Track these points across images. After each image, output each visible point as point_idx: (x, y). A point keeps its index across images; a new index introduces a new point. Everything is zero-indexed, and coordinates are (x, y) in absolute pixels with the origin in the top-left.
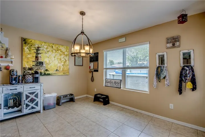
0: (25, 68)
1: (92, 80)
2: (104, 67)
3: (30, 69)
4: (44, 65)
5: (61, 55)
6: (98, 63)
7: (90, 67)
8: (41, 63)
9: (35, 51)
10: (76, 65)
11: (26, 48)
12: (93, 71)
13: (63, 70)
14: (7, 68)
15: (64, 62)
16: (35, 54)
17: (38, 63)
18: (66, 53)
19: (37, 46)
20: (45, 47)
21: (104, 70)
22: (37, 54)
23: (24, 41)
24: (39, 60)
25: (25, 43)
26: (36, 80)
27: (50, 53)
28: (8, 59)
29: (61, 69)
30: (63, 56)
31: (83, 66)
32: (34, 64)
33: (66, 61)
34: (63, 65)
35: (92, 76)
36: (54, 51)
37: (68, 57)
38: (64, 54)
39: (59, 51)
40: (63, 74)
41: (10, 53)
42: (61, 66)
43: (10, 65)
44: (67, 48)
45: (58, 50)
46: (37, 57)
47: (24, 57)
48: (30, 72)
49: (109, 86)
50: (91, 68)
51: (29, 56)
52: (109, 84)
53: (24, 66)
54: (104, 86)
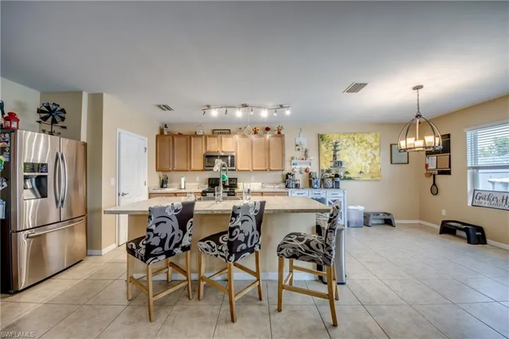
0: (322, 170)
1: (435, 190)
2: (469, 165)
3: (328, 171)
4: (343, 166)
5: (366, 149)
6: (450, 156)
7: (427, 166)
8: (340, 163)
9: (333, 148)
10: (393, 162)
11: (323, 146)
12: (437, 172)
13: (370, 172)
14: (306, 171)
15: (372, 160)
16: (333, 152)
17: (336, 163)
18: (375, 144)
19: (334, 141)
20: (345, 140)
21: (469, 171)
22: (335, 151)
23: (321, 138)
24: (338, 160)
25: (322, 140)
26: (337, 186)
27: (350, 148)
28: (308, 161)
29: (368, 171)
30: (369, 150)
31: (408, 163)
32: (332, 164)
33: (375, 156)
34: (370, 164)
35: (434, 184)
36: (356, 144)
37: (378, 150)
38: (372, 146)
39: (364, 143)
40: (370, 178)
41: (309, 154)
42: (367, 165)
43: (309, 167)
44: (376, 135)
45: (361, 142)
46: (334, 156)
47: (321, 157)
48: (328, 175)
49: (486, 205)
50: (430, 168)
51: (326, 155)
52: (485, 203)
53: (321, 168)
54: (470, 204)
